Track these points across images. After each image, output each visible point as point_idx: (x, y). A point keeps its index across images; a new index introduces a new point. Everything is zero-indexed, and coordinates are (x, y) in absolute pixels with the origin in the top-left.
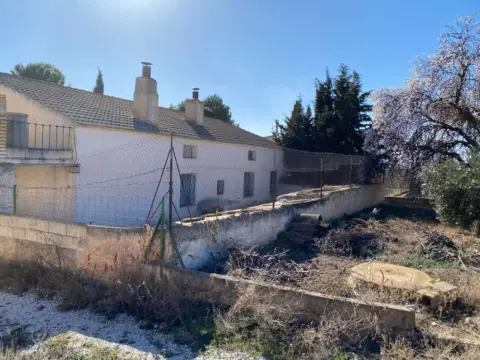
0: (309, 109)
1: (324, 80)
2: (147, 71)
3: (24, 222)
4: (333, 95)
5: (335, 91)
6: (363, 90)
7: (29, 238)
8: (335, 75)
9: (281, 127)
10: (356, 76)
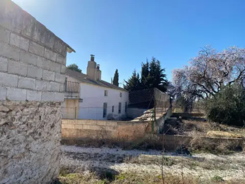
0: (138, 75)
1: (145, 63)
2: (92, 59)
3: (80, 122)
4: (149, 70)
5: (150, 68)
6: (162, 68)
7: (84, 128)
8: (150, 61)
9: (126, 82)
10: (158, 62)
